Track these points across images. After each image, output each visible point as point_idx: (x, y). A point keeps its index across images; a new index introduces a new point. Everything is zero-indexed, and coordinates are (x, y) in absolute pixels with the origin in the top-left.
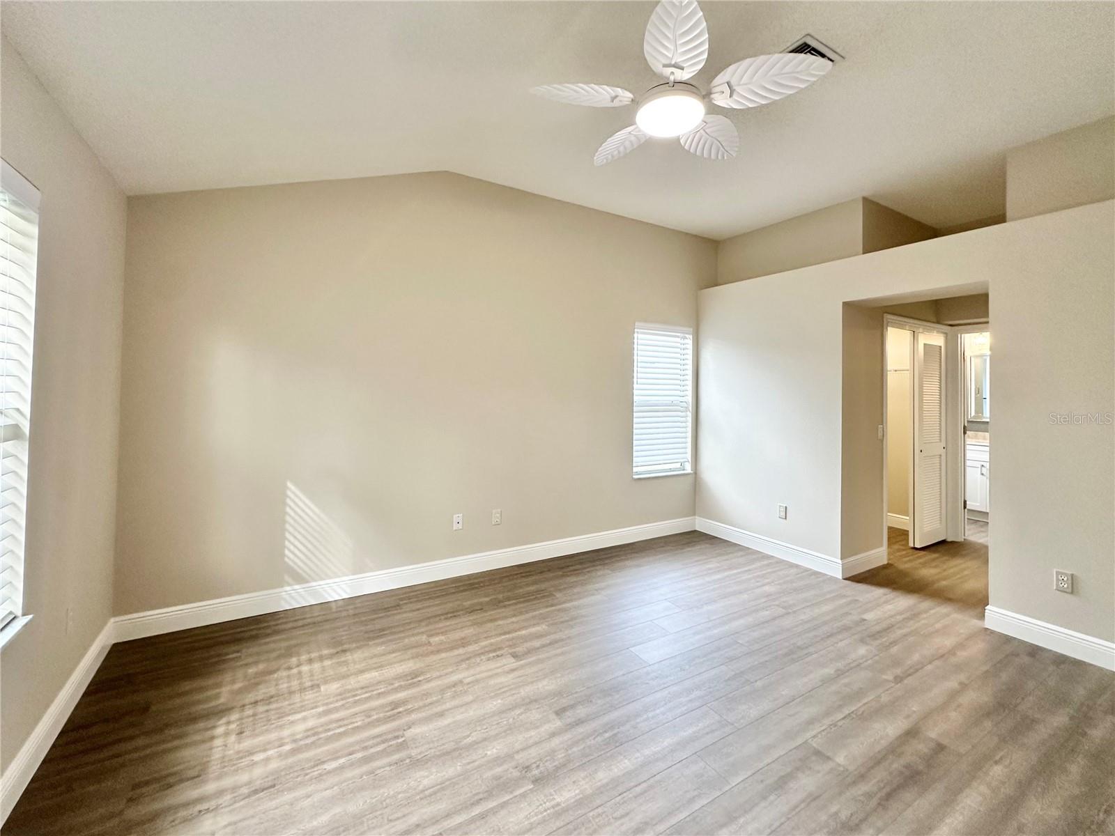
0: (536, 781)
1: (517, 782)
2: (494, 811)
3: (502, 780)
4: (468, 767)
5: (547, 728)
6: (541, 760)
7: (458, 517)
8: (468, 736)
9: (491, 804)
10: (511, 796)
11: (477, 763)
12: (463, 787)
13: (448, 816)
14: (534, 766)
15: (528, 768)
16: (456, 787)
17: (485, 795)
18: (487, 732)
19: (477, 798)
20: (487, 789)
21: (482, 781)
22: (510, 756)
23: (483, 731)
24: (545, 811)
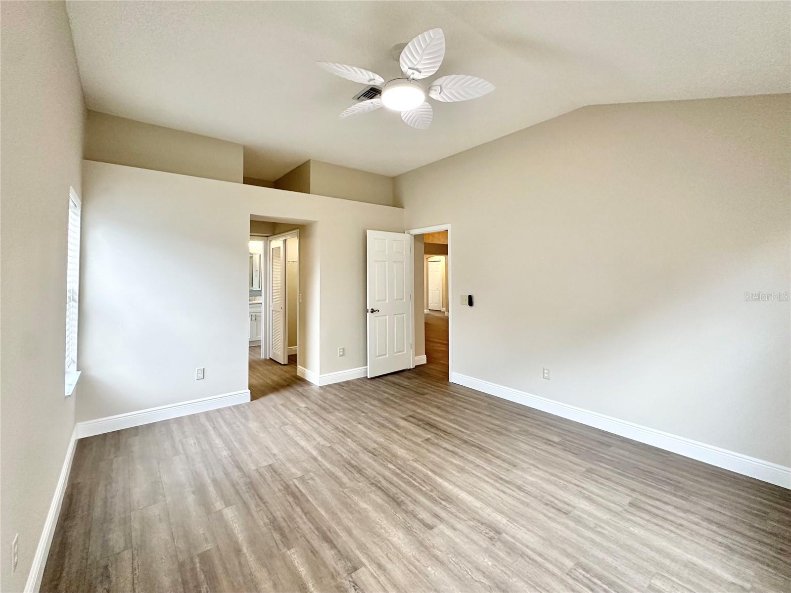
0: (500, 533)
1: (505, 543)
2: (533, 550)
3: (508, 550)
4: (510, 574)
5: (449, 532)
6: (481, 533)
8: (481, 583)
9: (530, 553)
10: (517, 543)
11: (503, 569)
12: (527, 572)
13: (554, 575)
14: (487, 535)
15: (491, 538)
16: (530, 576)
17: (524, 557)
18: (470, 569)
19: (530, 561)
20: (520, 557)
21: (517, 561)
22: (486, 550)
23: (470, 573)
24: (516, 526)
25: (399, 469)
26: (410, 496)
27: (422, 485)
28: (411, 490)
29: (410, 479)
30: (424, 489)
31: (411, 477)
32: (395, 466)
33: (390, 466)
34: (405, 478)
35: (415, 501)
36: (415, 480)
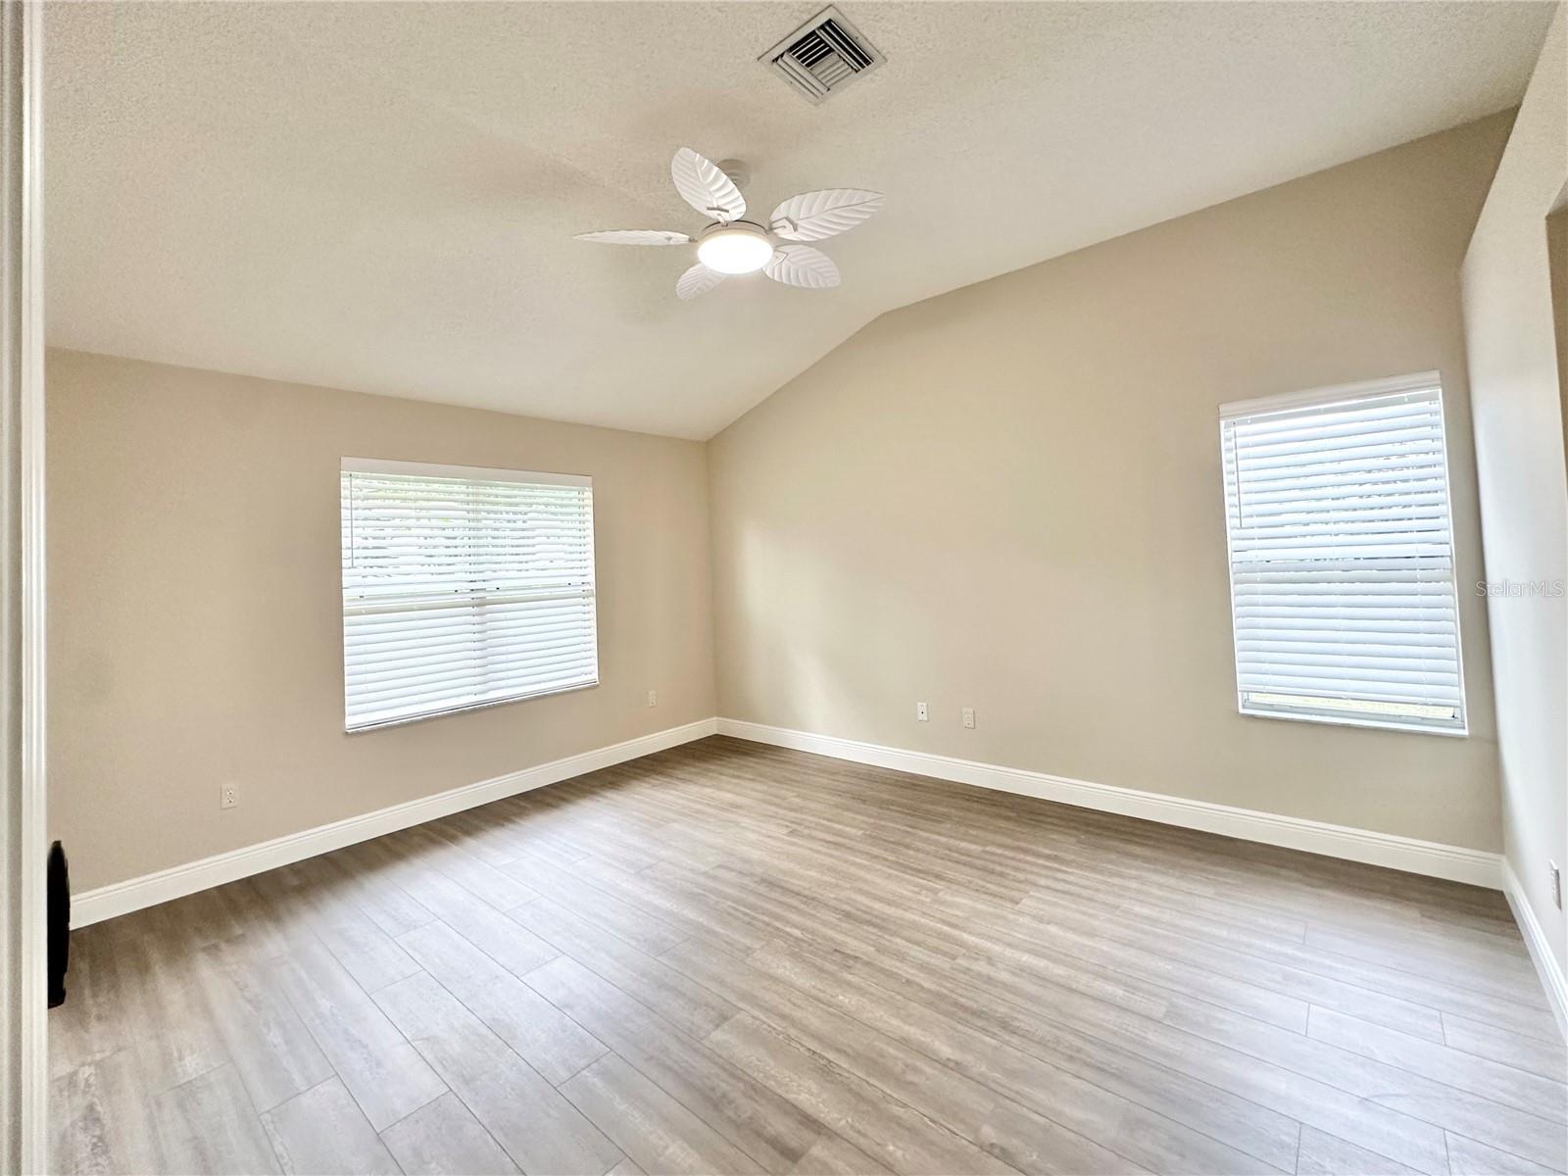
7: (922, 706)
25: (778, 929)
26: (750, 891)
27: (733, 908)
28: (752, 899)
29: (753, 914)
30: (730, 903)
31: (754, 918)
32: (788, 934)
33: (797, 933)
34: (764, 914)
35: (742, 887)
36: (746, 914)
